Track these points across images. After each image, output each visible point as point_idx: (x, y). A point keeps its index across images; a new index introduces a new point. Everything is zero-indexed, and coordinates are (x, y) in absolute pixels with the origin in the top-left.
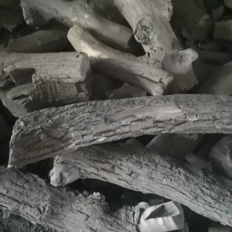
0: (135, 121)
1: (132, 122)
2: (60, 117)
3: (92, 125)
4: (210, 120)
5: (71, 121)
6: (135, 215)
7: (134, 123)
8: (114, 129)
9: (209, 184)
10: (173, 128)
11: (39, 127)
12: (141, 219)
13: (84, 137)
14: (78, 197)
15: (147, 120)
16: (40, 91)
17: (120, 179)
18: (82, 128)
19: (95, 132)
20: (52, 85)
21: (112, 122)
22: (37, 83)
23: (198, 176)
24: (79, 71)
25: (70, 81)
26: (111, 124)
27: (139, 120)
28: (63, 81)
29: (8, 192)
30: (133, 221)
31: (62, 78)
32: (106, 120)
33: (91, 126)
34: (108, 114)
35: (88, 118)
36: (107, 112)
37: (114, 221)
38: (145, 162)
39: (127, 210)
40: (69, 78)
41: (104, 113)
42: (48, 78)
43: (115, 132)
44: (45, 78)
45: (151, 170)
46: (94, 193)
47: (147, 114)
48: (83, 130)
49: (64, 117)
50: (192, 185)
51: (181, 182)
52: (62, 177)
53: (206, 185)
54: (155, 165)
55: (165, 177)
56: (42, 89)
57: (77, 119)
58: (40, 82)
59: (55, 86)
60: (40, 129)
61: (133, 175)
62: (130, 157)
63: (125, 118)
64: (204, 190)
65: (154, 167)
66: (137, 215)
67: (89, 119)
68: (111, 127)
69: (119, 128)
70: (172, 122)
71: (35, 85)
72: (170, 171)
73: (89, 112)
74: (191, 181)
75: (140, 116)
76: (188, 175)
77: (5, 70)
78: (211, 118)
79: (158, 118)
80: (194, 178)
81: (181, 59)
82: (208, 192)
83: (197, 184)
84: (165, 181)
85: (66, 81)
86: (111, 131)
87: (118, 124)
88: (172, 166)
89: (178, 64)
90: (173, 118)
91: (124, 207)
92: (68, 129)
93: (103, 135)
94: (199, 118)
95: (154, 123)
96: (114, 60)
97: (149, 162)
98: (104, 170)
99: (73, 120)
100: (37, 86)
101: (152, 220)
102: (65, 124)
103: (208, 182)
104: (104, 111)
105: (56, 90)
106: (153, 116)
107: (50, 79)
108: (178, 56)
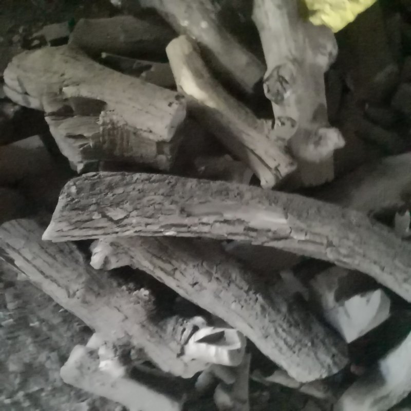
0: (221, 222)
1: (216, 222)
2: (123, 192)
3: (162, 214)
4: (322, 244)
5: (137, 202)
6: (185, 333)
7: (218, 225)
8: (189, 225)
9: (288, 325)
10: (268, 242)
11: (94, 200)
12: (190, 340)
13: (148, 226)
14: (120, 289)
15: (237, 224)
16: (106, 138)
17: (178, 286)
18: (148, 214)
19: (163, 224)
20: (125, 135)
21: (189, 215)
22: (105, 126)
23: (279, 311)
24: (166, 128)
25: (151, 137)
26: (188, 218)
27: (226, 222)
28: (141, 134)
29: (34, 258)
30: (179, 339)
31: (141, 130)
32: (182, 210)
33: (160, 215)
34: (188, 203)
35: (160, 203)
36: (187, 200)
37: (157, 332)
38: (216, 275)
39: (177, 322)
40: (151, 132)
41: (183, 201)
42: (121, 124)
43: (189, 229)
44: (118, 122)
45: (220, 287)
46: (142, 290)
47: (240, 215)
48: (150, 217)
49: (128, 194)
50: (267, 320)
51: (254, 313)
52: (106, 261)
53: (285, 326)
54: (228, 282)
55: (235, 301)
56: (109, 135)
57: (145, 200)
58: (110, 126)
59: (128, 137)
60: (95, 204)
61: (197, 287)
62: (200, 264)
63: (207, 214)
64: (280, 330)
65: (226, 285)
66: (187, 333)
67: (160, 206)
68: (186, 221)
69: (195, 225)
70: (270, 234)
71: (101, 129)
72: (245, 294)
73: (163, 195)
74: (267, 315)
75: (228, 216)
76: (266, 306)
77: (64, 89)
78: (325, 242)
79: (253, 224)
80: (273, 313)
81: (318, 141)
82: (284, 335)
83: (274, 322)
84: (233, 306)
85: (145, 135)
86: (185, 226)
87: (196, 220)
88: (249, 289)
89: (311, 147)
90: (274, 229)
91: (174, 318)
92: (130, 212)
93: (173, 228)
94: (308, 237)
95: (245, 229)
96: (222, 116)
97: (222, 276)
98: (162, 269)
99: (139, 201)
100: (104, 130)
101: (203, 345)
102: (128, 204)
103: (288, 322)
104: (183, 198)
105: (128, 142)
106: (246, 220)
107: (124, 125)
108: (316, 134)
